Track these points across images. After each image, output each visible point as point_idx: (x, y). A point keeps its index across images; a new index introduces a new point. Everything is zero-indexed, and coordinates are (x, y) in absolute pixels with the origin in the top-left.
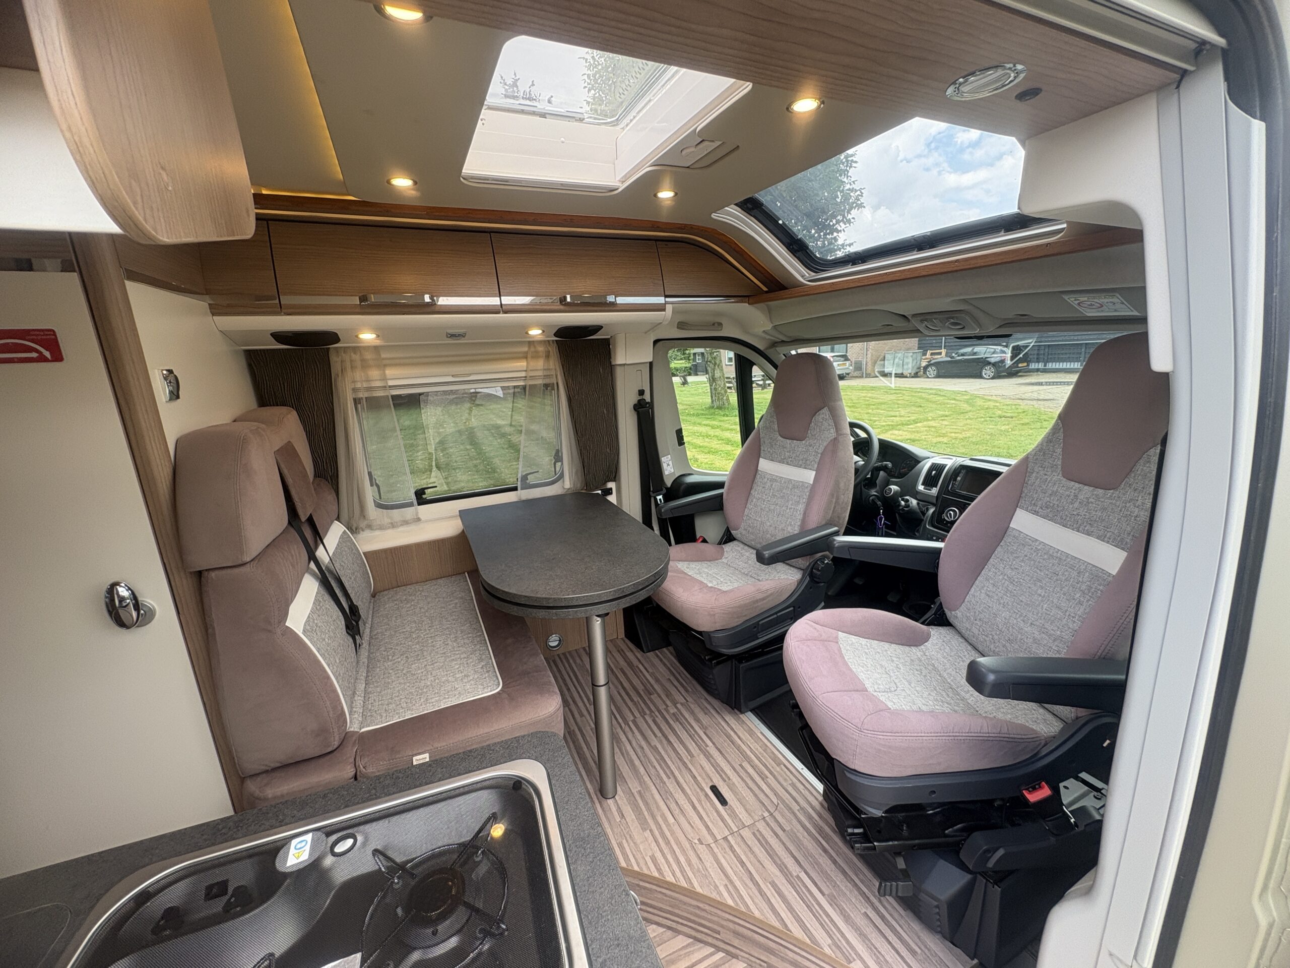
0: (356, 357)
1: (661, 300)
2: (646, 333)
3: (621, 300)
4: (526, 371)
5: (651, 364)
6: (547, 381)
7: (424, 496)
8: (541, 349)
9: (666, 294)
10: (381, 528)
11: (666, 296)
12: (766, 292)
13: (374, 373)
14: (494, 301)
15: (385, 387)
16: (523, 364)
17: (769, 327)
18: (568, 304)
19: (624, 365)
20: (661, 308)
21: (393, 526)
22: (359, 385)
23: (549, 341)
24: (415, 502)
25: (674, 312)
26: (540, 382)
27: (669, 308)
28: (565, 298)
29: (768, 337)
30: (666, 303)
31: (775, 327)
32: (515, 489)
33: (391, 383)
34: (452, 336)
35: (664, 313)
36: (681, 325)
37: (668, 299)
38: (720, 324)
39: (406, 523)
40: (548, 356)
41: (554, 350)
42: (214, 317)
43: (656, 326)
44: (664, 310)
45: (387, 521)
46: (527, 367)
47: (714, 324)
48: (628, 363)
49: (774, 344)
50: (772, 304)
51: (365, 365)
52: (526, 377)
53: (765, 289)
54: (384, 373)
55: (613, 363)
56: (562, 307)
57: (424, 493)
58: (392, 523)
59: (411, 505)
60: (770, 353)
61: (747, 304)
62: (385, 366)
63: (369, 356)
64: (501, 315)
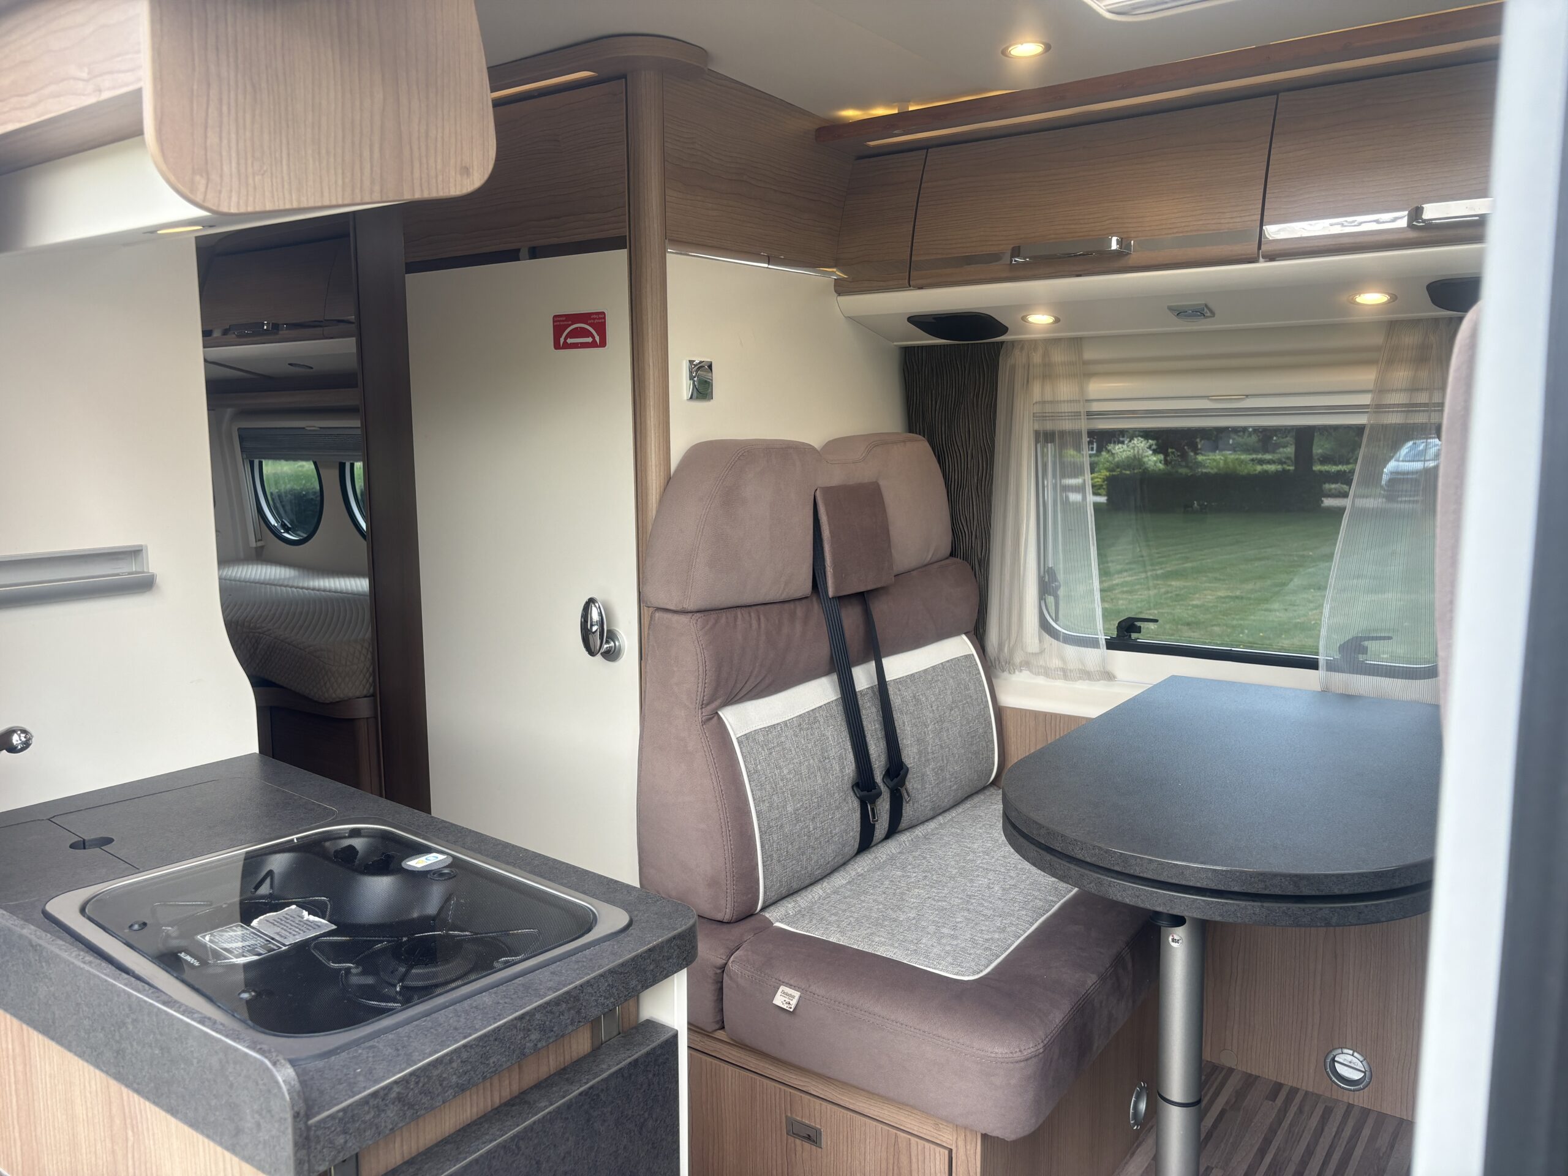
4: (1373, 391)
7: (1134, 636)
10: (1047, 673)
13: (1065, 390)
18: (1428, 225)
21: (1065, 674)
24: (1103, 643)
28: (1420, 212)
32: (1312, 665)
34: (1180, 313)
39: (1086, 675)
42: (839, 298)
45: (1056, 663)
46: (1378, 381)
51: (1048, 374)
54: (1082, 391)
56: (1417, 235)
57: (1138, 630)
58: (1064, 670)
59: (1093, 643)
62: (1090, 375)
63: (1058, 356)
64: (1262, 265)
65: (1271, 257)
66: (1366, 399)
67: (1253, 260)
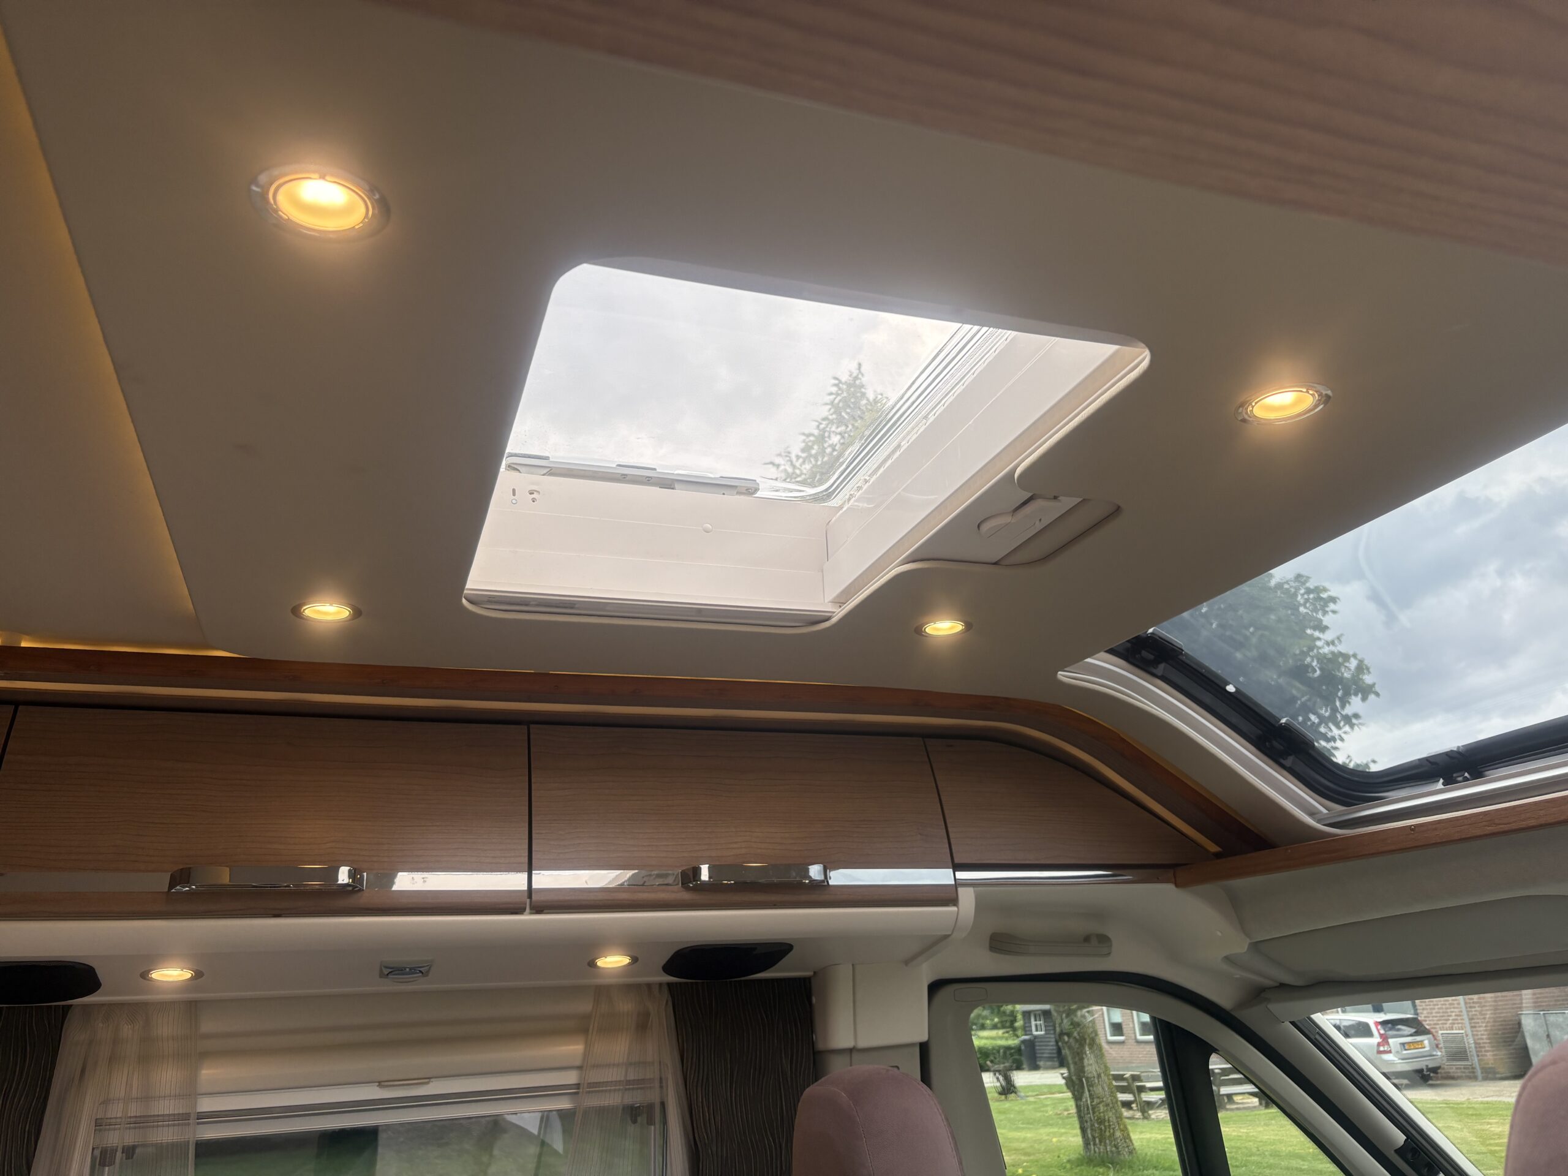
0: (127, 1031)
1: (942, 877)
2: (907, 962)
3: (840, 877)
4: (580, 1068)
5: (924, 1049)
6: (636, 1098)
8: (626, 1006)
9: (957, 861)
11: (957, 867)
12: (1217, 856)
13: (167, 1078)
14: (513, 882)
15: (186, 1117)
16: (572, 1049)
17: (1239, 946)
18: (704, 887)
19: (851, 1051)
20: (945, 897)
22: (116, 1111)
23: (649, 986)
25: (981, 906)
26: (614, 1100)
27: (967, 898)
28: (697, 871)
29: (1238, 974)
30: (958, 884)
31: (1256, 947)
33: (206, 1105)
34: (394, 971)
35: (954, 909)
36: (1000, 943)
37: (961, 875)
38: (1104, 939)
40: (642, 1026)
41: (660, 1012)
43: (934, 943)
44: (953, 901)
46: (586, 1055)
47: (1087, 939)
48: (862, 1044)
49: (1259, 994)
50: (1241, 884)
51: (147, 1058)
52: (578, 1086)
53: (1213, 848)
55: (820, 1046)
56: (686, 896)
60: (1250, 1017)
61: (1170, 887)
62: (205, 1055)
63: (166, 1028)
64: (527, 917)
65: (538, 909)
66: (571, 1078)
67: (518, 910)
